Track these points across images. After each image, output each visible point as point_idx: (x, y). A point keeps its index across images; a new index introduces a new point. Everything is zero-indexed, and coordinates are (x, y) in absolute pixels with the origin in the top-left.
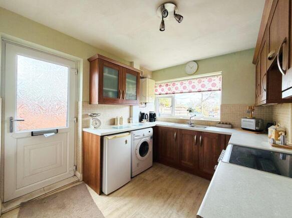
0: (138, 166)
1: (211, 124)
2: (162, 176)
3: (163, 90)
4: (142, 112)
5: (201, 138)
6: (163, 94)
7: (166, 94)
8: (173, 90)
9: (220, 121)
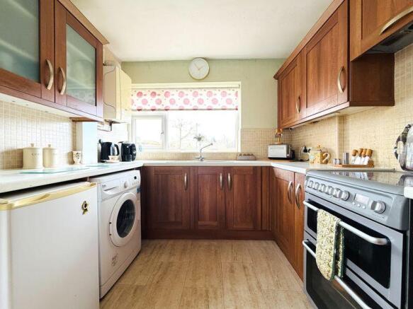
0: (114, 263)
1: (230, 157)
2: (170, 264)
3: (145, 102)
4: (104, 140)
5: (229, 177)
6: (145, 110)
7: (153, 110)
8: (166, 103)
9: (239, 151)
